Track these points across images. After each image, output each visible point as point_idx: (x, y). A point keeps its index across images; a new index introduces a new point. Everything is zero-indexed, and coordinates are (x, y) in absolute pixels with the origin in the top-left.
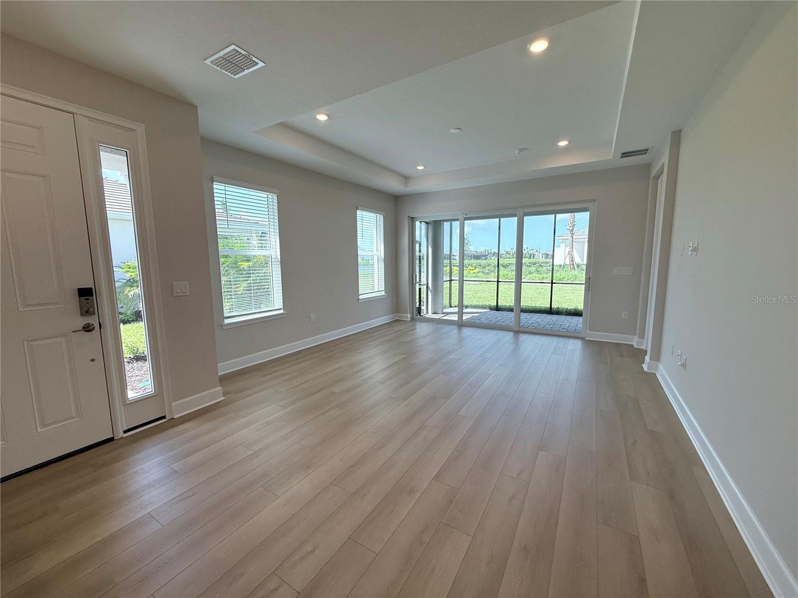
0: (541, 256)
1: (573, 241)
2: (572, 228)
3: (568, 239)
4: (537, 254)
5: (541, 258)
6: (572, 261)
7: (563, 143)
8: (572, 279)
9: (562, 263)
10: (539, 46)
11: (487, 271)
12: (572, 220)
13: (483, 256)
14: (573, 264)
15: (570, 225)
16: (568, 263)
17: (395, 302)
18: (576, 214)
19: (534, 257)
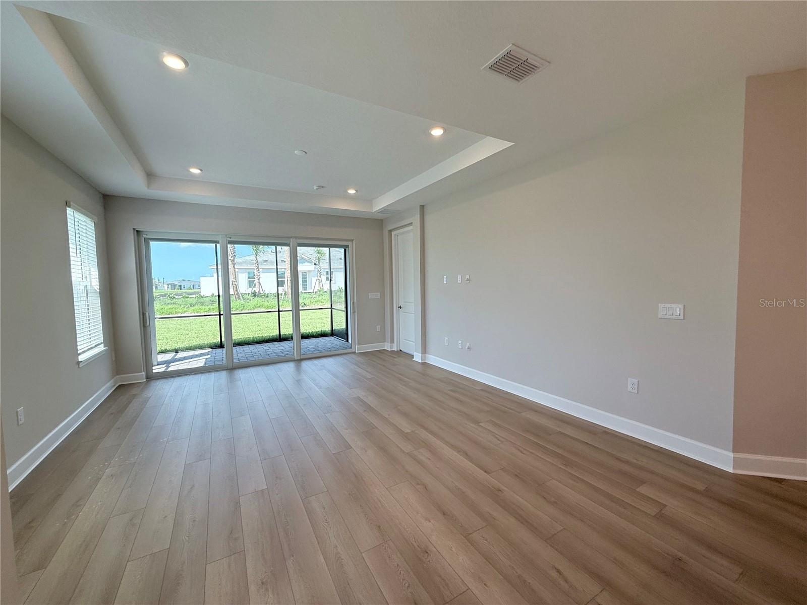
0: (166, 286)
1: (235, 271)
2: (233, 258)
5: (166, 289)
7: (352, 192)
8: (241, 309)
10: (437, 132)
12: (232, 250)
14: (238, 294)
15: (231, 255)
17: (114, 359)
18: (236, 246)
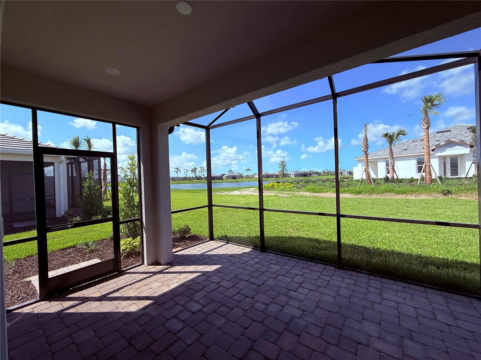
3: (364, 160)
4: (344, 172)
6: (369, 176)
9: (360, 178)
11: (299, 186)
13: (309, 174)
14: (370, 179)
16: (365, 178)
19: (342, 174)
